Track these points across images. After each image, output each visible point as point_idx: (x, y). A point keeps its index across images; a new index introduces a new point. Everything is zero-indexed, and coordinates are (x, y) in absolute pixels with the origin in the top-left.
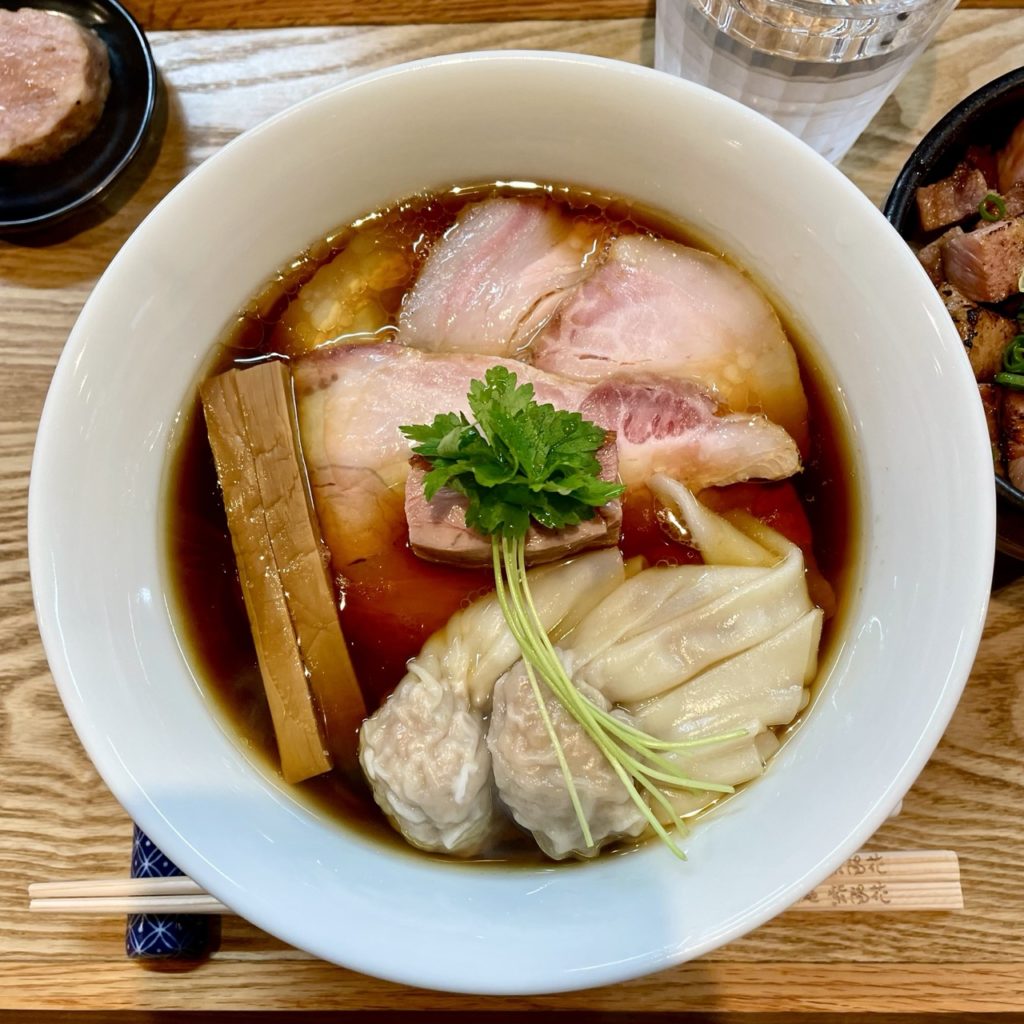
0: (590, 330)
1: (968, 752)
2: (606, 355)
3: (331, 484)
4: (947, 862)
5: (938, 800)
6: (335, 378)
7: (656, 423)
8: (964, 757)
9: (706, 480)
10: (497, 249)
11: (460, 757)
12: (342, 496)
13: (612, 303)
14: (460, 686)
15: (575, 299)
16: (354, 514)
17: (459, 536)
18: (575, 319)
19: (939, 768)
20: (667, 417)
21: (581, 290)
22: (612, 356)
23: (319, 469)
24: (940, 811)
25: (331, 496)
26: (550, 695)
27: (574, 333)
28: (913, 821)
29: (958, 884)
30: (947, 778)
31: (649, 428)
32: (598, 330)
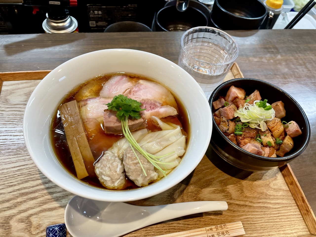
0: (137, 93)
1: (238, 200)
2: (140, 97)
3: (87, 122)
4: (240, 224)
5: (234, 211)
6: (87, 104)
7: (150, 107)
8: (237, 201)
9: (161, 117)
10: (118, 83)
11: (117, 165)
12: (89, 124)
13: (140, 89)
14: (116, 155)
15: (133, 88)
16: (91, 127)
17: (115, 123)
18: (133, 91)
19: (232, 204)
20: (152, 106)
21: (134, 87)
22: (141, 97)
23: (84, 119)
24: (235, 214)
25: (86, 124)
26: (136, 150)
27: (133, 94)
28: (231, 217)
29: (243, 229)
30: (234, 206)
31: (149, 109)
32: (138, 93)
